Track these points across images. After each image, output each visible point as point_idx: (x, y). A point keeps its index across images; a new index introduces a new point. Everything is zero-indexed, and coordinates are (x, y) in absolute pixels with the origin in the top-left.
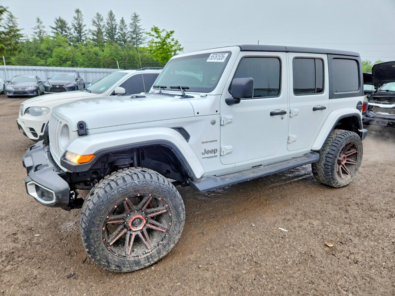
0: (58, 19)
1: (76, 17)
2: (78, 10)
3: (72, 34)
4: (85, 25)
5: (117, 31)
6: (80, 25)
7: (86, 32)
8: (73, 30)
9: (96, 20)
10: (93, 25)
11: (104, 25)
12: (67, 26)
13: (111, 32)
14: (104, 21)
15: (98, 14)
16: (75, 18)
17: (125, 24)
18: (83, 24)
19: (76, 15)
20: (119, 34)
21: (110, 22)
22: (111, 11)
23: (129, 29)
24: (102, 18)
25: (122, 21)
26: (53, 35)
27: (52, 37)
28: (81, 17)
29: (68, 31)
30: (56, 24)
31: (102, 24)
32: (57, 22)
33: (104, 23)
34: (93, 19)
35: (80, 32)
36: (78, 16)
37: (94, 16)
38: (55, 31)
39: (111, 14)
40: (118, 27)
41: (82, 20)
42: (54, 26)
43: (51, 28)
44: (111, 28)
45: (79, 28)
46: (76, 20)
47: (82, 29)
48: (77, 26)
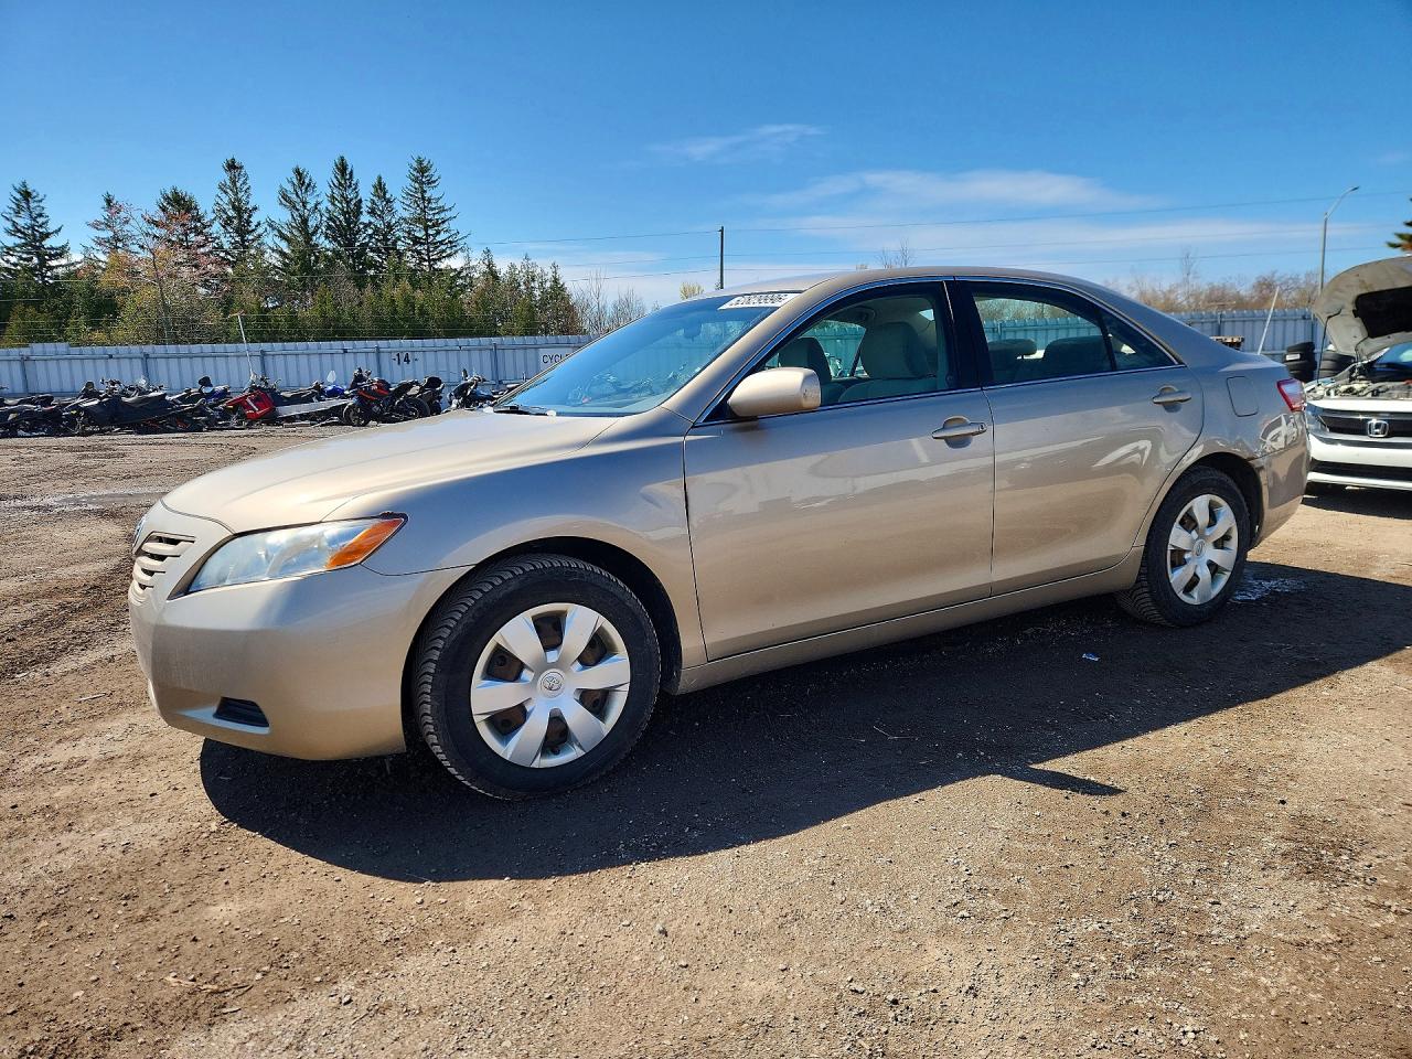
0: (169, 192)
1: (229, 183)
2: (233, 161)
3: (215, 240)
4: (257, 208)
5: (365, 218)
6: (241, 209)
7: (261, 229)
8: (216, 228)
10: (281, 203)
11: (319, 204)
12: (201, 215)
13: (344, 230)
14: (319, 191)
15: (298, 173)
16: (222, 187)
17: (388, 196)
18: (250, 206)
19: (225, 177)
20: (370, 231)
21: (335, 192)
22: (343, 159)
23: (402, 210)
24: (310, 181)
25: (380, 188)
28: (244, 183)
29: (205, 231)
30: (164, 209)
31: (312, 201)
32: (164, 204)
33: (317, 196)
34: (281, 188)
35: (242, 231)
36: (234, 182)
39: (342, 168)
41: (246, 192)
42: (159, 216)
43: (147, 224)
44: (344, 214)
45: (240, 219)
46: (226, 192)
47: (248, 222)
48: (231, 213)
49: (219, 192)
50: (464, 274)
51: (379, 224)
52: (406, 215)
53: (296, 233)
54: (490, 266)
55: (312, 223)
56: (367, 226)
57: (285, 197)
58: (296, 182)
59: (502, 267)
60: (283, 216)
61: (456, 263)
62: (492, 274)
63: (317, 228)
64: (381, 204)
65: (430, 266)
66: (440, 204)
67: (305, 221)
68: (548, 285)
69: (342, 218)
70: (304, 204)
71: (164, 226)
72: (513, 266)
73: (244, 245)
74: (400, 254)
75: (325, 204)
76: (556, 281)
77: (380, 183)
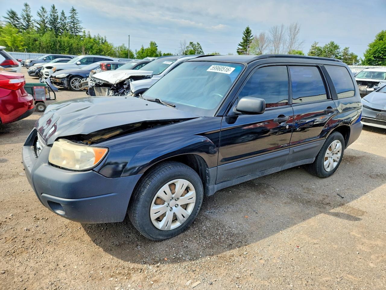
0: (10, 11)
1: (25, 9)
2: (27, 4)
3: (21, 23)
4: (32, 16)
5: (59, 21)
6: (28, 16)
7: (33, 22)
8: (22, 21)
9: (40, 11)
10: (38, 16)
11: (48, 16)
12: (18, 17)
13: (54, 22)
14: (48, 13)
15: (43, 9)
16: (23, 10)
17: (65, 16)
18: (30, 15)
19: (24, 8)
20: (60, 24)
21: (52, 13)
22: (54, 5)
23: (68, 20)
24: (46, 10)
25: (63, 13)
26: (4, 23)
27: (5, 25)
28: (29, 10)
29: (19, 21)
30: (8, 14)
31: (46, 15)
32: (9, 13)
33: (47, 14)
34: (38, 11)
35: (28, 21)
36: (26, 9)
37: (39, 9)
38: (8, 20)
39: (54, 8)
40: (59, 17)
41: (29, 12)
42: (7, 16)
43: (4, 18)
44: (54, 19)
45: (28, 18)
46: (25, 12)
47: (30, 19)
48: (26, 16)
49: (23, 11)
50: (83, 37)
51: (63, 22)
52: (69, 21)
53: (41, 23)
54: (89, 35)
55: (46, 21)
56: (59, 23)
57: (39, 14)
58: (42, 10)
59: (92, 36)
60: (38, 19)
61: (81, 34)
62: (90, 38)
63: (47, 22)
64: (63, 18)
65: (75, 34)
66: (78, 19)
67: (44, 20)
68: (103, 41)
69: (53, 20)
70: (44, 16)
71: (8, 18)
72: (95, 36)
73: (28, 25)
74: (68, 31)
75: (49, 16)
76: (105, 40)
77: (63, 12)
